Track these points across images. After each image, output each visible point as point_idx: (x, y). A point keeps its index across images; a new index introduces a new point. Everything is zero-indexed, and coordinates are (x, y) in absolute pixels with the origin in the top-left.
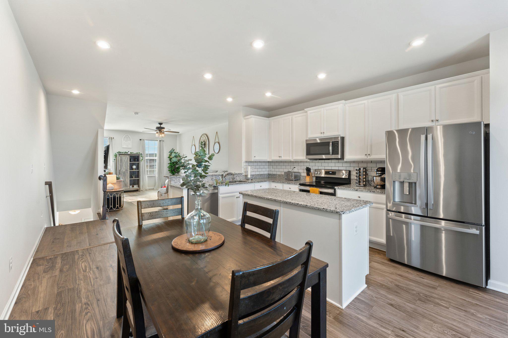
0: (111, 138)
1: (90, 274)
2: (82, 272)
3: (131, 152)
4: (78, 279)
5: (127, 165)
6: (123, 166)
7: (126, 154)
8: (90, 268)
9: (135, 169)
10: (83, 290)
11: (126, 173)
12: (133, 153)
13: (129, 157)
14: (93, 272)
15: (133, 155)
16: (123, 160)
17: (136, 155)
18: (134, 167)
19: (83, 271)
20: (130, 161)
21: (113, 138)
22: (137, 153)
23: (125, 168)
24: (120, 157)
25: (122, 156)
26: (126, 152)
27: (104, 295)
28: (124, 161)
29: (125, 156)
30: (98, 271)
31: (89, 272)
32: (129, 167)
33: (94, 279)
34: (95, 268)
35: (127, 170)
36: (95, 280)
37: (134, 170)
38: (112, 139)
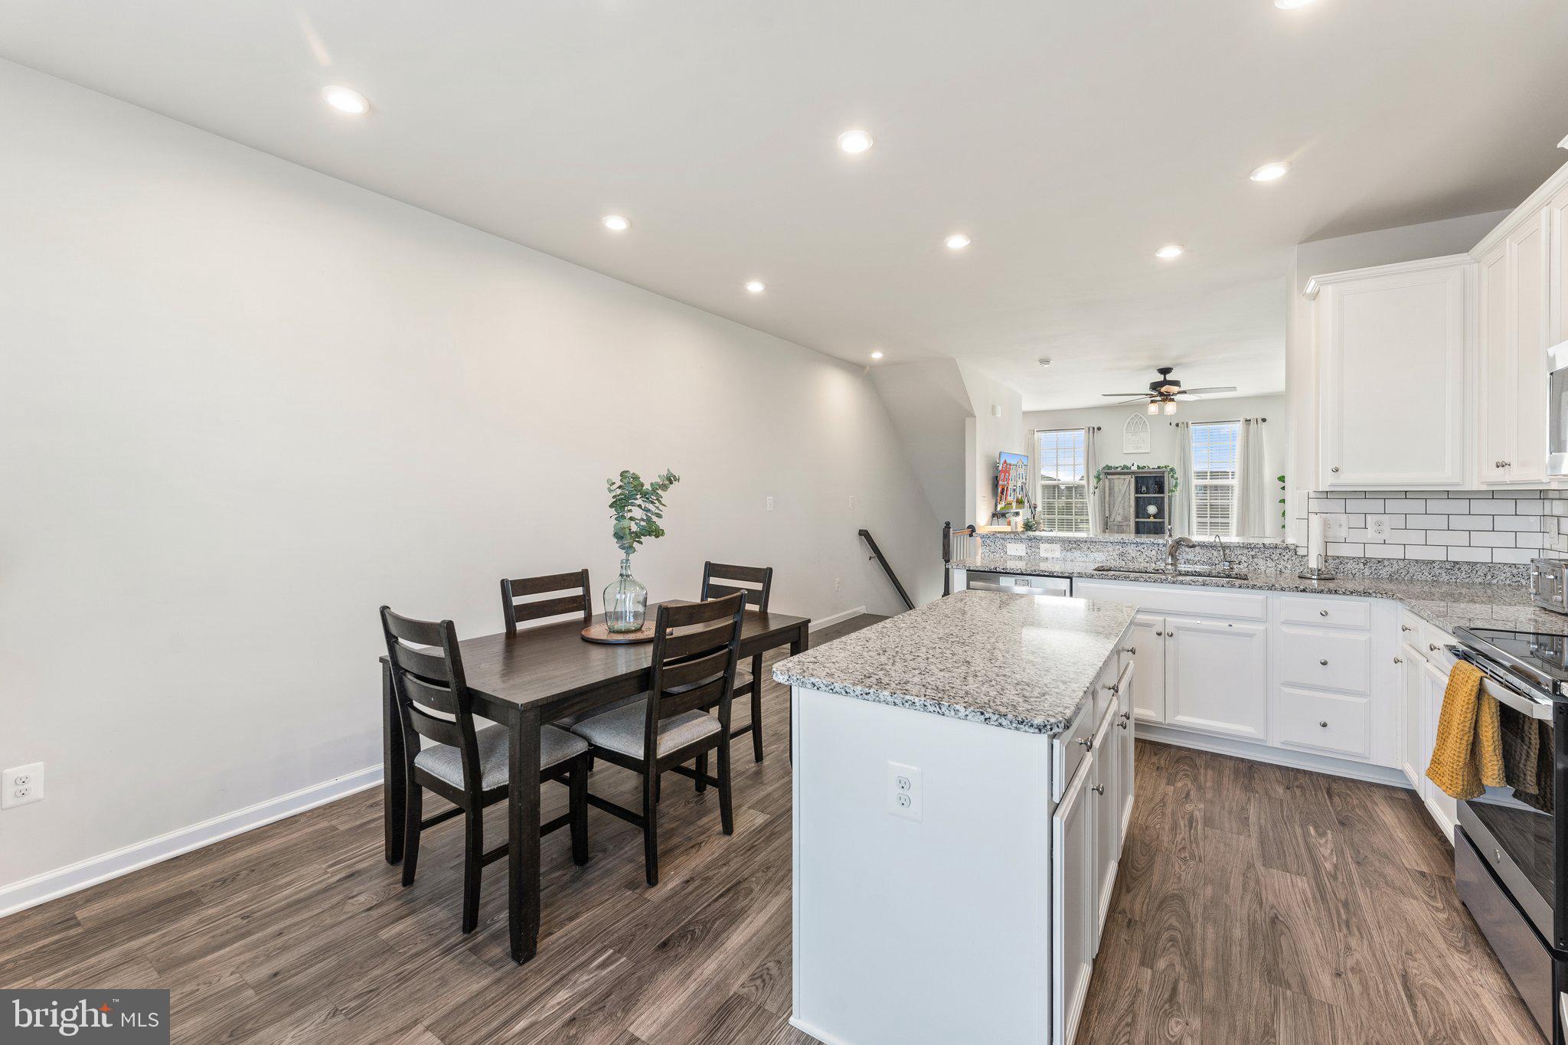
0: (1091, 430)
3: (1140, 465)
5: (1126, 504)
6: (1116, 508)
7: (1125, 471)
9: (1155, 516)
11: (1124, 527)
12: (1146, 470)
13: (1133, 480)
15: (1145, 472)
16: (1116, 489)
17: (1156, 472)
18: (1152, 509)
20: (1137, 492)
21: (1099, 429)
22: (1159, 468)
23: (1121, 511)
24: (1107, 481)
25: (1113, 477)
26: (1125, 467)
28: (1120, 490)
29: (1123, 477)
32: (1132, 510)
35: (1126, 519)
37: (1152, 519)
38: (1094, 432)
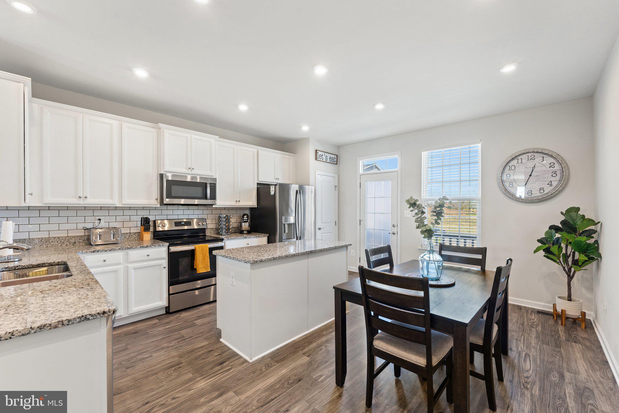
1: (523, 348)
2: (531, 355)
4: (538, 350)
8: (520, 354)
10: (533, 337)
14: (517, 348)
19: (529, 356)
27: (516, 325)
30: (512, 346)
31: (522, 351)
33: (520, 340)
34: (514, 351)
36: (518, 339)
